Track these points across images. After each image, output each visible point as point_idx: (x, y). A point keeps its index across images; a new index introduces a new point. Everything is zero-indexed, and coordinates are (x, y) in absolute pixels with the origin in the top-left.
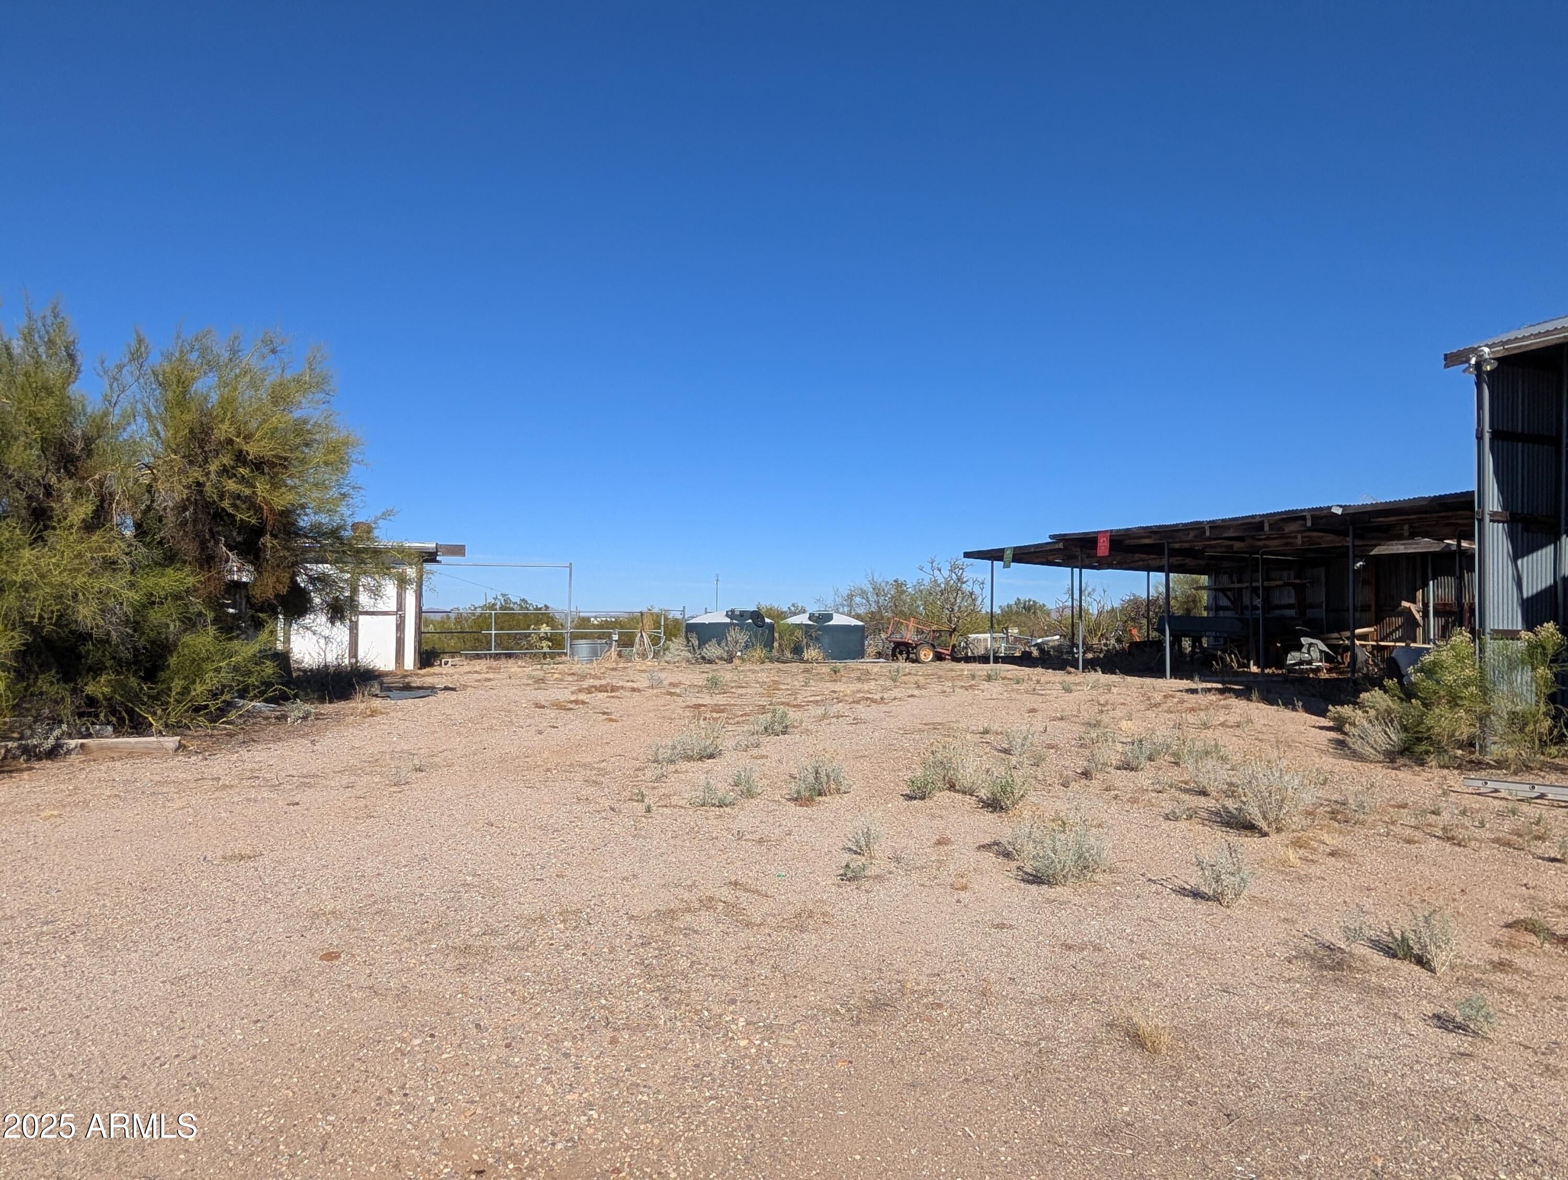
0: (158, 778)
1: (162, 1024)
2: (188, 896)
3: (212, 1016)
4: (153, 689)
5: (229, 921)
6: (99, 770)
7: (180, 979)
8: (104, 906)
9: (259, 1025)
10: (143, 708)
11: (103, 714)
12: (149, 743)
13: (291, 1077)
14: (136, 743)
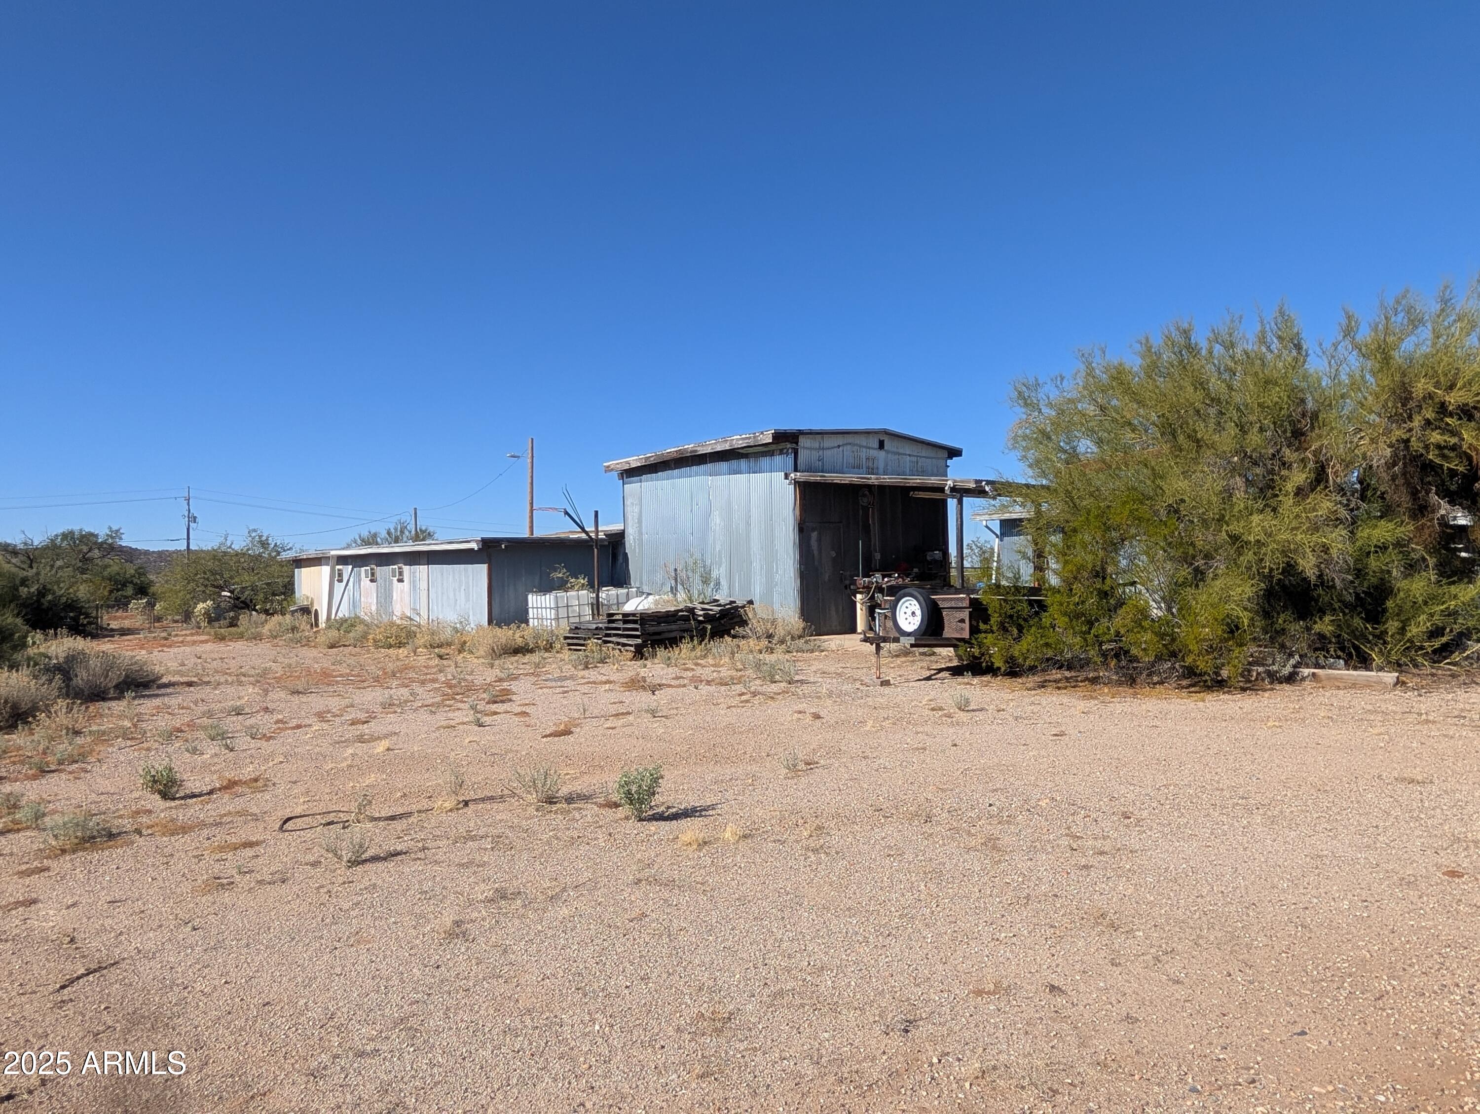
0: (1370, 707)
1: (1292, 881)
2: (1352, 802)
3: (1331, 887)
4: (1376, 629)
5: (1377, 827)
6: (1324, 696)
7: (1319, 856)
8: (1286, 795)
9: (1366, 904)
10: (1368, 645)
11: (1332, 649)
12: (1370, 677)
13: (1374, 945)
14: (1359, 676)
